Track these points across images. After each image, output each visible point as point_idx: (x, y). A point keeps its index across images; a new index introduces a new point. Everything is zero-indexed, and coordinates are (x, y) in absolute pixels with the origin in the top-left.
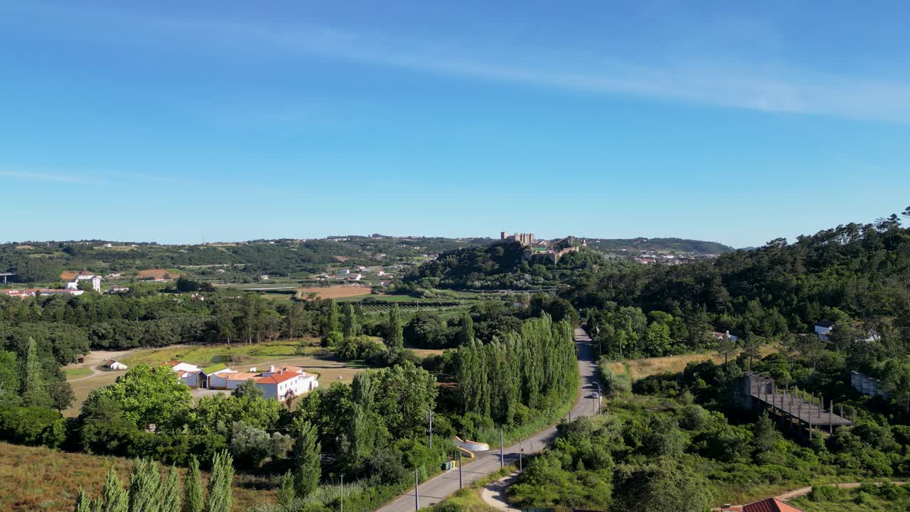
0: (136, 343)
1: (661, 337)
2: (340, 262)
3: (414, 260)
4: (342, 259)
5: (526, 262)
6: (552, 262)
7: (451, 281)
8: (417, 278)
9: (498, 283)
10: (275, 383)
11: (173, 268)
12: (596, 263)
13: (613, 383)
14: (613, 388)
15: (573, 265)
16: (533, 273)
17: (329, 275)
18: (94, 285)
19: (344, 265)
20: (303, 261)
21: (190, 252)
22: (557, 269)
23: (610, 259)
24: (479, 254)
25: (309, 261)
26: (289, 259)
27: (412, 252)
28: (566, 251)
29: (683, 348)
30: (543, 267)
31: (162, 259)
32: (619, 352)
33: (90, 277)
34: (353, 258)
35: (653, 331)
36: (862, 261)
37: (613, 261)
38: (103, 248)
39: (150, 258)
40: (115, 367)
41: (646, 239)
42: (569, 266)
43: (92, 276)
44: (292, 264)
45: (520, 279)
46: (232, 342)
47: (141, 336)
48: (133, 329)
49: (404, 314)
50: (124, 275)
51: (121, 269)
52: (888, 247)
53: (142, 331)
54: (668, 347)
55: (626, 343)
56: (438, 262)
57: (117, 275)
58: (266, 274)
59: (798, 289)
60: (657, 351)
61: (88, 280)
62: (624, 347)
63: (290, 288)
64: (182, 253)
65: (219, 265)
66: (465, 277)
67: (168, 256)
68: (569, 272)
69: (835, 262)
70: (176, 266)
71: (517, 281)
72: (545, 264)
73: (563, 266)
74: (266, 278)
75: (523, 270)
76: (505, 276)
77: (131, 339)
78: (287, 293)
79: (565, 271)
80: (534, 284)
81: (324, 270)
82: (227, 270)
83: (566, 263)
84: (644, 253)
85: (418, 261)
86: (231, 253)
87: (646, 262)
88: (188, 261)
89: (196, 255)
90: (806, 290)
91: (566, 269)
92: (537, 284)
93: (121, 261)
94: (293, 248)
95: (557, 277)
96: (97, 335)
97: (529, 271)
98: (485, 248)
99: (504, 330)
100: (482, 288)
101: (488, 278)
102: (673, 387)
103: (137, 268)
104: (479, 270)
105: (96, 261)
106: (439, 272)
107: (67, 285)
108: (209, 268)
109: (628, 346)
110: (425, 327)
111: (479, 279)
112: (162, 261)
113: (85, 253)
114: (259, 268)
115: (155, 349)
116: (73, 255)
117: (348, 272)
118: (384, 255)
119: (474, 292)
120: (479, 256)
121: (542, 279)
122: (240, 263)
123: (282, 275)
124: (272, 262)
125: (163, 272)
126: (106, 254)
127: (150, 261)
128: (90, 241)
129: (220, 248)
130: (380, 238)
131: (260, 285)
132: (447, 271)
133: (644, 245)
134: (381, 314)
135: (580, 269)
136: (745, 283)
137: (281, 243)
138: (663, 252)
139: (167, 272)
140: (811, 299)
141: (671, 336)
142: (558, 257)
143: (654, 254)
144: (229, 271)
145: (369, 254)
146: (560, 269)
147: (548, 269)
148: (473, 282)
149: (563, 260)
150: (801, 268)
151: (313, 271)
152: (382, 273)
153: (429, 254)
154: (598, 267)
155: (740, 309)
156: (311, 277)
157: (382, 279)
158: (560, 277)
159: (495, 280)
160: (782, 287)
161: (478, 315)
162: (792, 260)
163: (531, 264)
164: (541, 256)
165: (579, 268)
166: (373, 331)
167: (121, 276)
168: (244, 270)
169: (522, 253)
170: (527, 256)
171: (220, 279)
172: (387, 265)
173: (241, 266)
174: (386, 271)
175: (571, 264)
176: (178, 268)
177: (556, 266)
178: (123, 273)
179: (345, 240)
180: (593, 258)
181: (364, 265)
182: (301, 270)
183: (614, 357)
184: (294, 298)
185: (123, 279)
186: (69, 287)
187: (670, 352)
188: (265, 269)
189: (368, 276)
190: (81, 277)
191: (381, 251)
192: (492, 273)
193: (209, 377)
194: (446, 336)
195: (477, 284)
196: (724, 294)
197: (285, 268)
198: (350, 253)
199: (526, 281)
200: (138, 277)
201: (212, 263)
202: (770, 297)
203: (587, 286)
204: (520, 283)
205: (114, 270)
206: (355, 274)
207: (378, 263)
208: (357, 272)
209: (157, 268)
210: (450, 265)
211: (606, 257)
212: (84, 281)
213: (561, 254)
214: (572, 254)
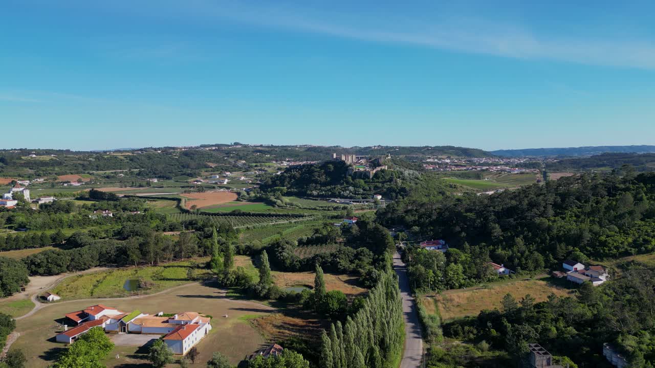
0: (64, 268)
1: (458, 274)
2: (211, 167)
3: (266, 166)
4: (213, 165)
5: (350, 177)
6: (368, 178)
7: (296, 190)
8: (270, 186)
9: (330, 193)
10: (180, 339)
11: (84, 173)
12: (399, 178)
13: (430, 329)
14: (429, 332)
15: (384, 180)
16: (355, 186)
17: (204, 179)
18: (25, 195)
19: (214, 170)
20: (183, 167)
21: (97, 160)
22: (372, 182)
23: (409, 174)
24: (316, 170)
25: (188, 167)
26: (172, 165)
27: (264, 159)
28: (379, 169)
29: (473, 282)
30: (362, 181)
31: (75, 166)
32: (428, 286)
33: (21, 189)
34: (221, 165)
35: (451, 270)
36: (592, 205)
37: (411, 176)
38: (28, 158)
39: (66, 166)
40: (51, 300)
41: (430, 147)
42: (380, 180)
43: (23, 188)
44: (175, 169)
45: (346, 190)
46: (139, 264)
47: (68, 264)
48: (62, 258)
49: (265, 227)
50: (46, 180)
51: (44, 175)
52: (610, 194)
53: (69, 260)
54: (463, 281)
55: (433, 280)
56: (285, 174)
57: (41, 180)
58: (156, 177)
59: (549, 229)
60: (454, 285)
61: (20, 191)
62: (432, 283)
63: (175, 193)
64: (91, 161)
65: (120, 171)
66: (305, 187)
67: (80, 164)
68: (380, 185)
69: (574, 206)
70: (86, 172)
71: (343, 191)
72: (363, 179)
73: (376, 180)
74: (156, 181)
75: (348, 183)
76: (335, 188)
77: (60, 266)
78: (173, 199)
79: (377, 184)
80: (355, 194)
81: (199, 175)
82: (126, 174)
83: (378, 178)
84: (429, 158)
85: (269, 167)
86: (128, 161)
87: (432, 168)
88: (96, 168)
89: (101, 163)
90: (555, 231)
91: (378, 182)
92: (358, 194)
93: (44, 168)
94: (175, 156)
95: (372, 189)
96: (34, 264)
97: (352, 184)
98: (320, 165)
99: (342, 259)
100: (318, 196)
101: (323, 188)
102: (472, 332)
103: (56, 174)
104: (316, 182)
105: (25, 168)
106: (286, 183)
107: (4, 195)
108: (112, 173)
109: (434, 282)
110: (284, 254)
111: (315, 189)
112: (75, 168)
113: (15, 162)
114: (150, 172)
115: (79, 273)
116: (6, 164)
117: (218, 177)
118: (244, 162)
119: (313, 200)
120: (316, 172)
121: (362, 191)
122: (136, 168)
123: (168, 178)
124: (160, 167)
125: (77, 177)
126: (31, 163)
127: (67, 168)
128: (18, 150)
129: (120, 157)
130: (240, 146)
131: (153, 189)
132: (292, 182)
133: (430, 152)
134: (247, 227)
135: (389, 183)
136: (511, 220)
137: (166, 151)
138: (442, 157)
139: (80, 177)
140: (559, 239)
141: (464, 272)
142: (372, 173)
143: (437, 158)
144: (128, 175)
145: (232, 160)
146: (374, 182)
147: (365, 182)
148: (311, 191)
149: (376, 175)
150: (551, 212)
151: (191, 175)
152: (243, 178)
153: (276, 161)
154: (401, 181)
155: (509, 243)
156: (189, 180)
157: (243, 183)
158: (374, 189)
159: (328, 190)
160: (538, 227)
161: (321, 235)
162: (544, 204)
163: (353, 179)
164: (361, 173)
165: (387, 182)
166: (244, 251)
167: (44, 180)
168: (139, 174)
169: (347, 170)
170: (350, 172)
171: (120, 182)
172: (247, 170)
173: (136, 170)
174: (246, 176)
175: (382, 179)
176: (88, 173)
177: (371, 181)
178: (46, 178)
179: (214, 148)
180: (397, 174)
181: (229, 171)
182: (182, 175)
183: (424, 290)
184: (178, 207)
185: (46, 183)
186: (5, 197)
187: (464, 285)
188: (155, 174)
189: (233, 181)
190: (15, 190)
191: (241, 159)
192: (325, 184)
193: (128, 324)
194: (300, 262)
195: (315, 193)
196: (497, 231)
197: (169, 172)
198: (217, 161)
199: (350, 192)
200: (57, 181)
201: (114, 169)
202: (530, 234)
203: (397, 210)
204: (346, 193)
205: (39, 176)
206: (223, 179)
207: (240, 169)
208: (224, 177)
209: (72, 174)
210: (294, 177)
211: (407, 173)
212: (17, 193)
213: (374, 171)
214: (382, 171)
